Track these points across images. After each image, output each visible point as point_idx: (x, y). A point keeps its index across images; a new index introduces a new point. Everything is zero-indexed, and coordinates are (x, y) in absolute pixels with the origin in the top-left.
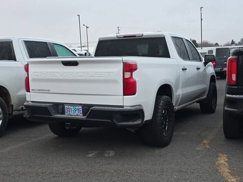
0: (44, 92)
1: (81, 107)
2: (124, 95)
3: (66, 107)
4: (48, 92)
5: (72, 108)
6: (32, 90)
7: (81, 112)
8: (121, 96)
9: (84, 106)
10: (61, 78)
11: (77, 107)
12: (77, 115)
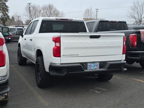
1: (98, 64)
2: (122, 54)
3: (88, 64)
4: (77, 56)
5: (92, 64)
7: (98, 66)
9: (100, 62)
10: (89, 46)
11: (96, 64)
12: (95, 69)
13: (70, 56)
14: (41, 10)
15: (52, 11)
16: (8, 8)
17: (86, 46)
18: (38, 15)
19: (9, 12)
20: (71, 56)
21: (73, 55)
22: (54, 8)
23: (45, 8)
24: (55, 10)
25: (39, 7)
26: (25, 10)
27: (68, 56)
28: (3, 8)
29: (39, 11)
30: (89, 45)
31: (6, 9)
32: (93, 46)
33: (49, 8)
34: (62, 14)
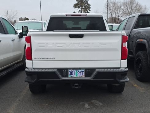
0: (48, 59)
1: (84, 70)
2: (121, 60)
3: (69, 71)
4: (53, 59)
5: (75, 71)
6: (35, 58)
7: (83, 74)
8: (119, 60)
9: (86, 69)
10: (68, 48)
11: (80, 71)
12: (80, 77)
13: (44, 59)
14: (122, 6)
15: (134, 6)
16: (90, 7)
17: (64, 48)
18: (118, 12)
19: (90, 10)
20: (46, 59)
21: (48, 58)
22: (136, 2)
23: (126, 3)
24: (137, 4)
25: (119, 2)
26: (105, 7)
27: (42, 59)
28: (85, 7)
29: (119, 7)
30: (68, 46)
31: (88, 7)
32: (74, 48)
33: (131, 3)
34: (145, 8)
